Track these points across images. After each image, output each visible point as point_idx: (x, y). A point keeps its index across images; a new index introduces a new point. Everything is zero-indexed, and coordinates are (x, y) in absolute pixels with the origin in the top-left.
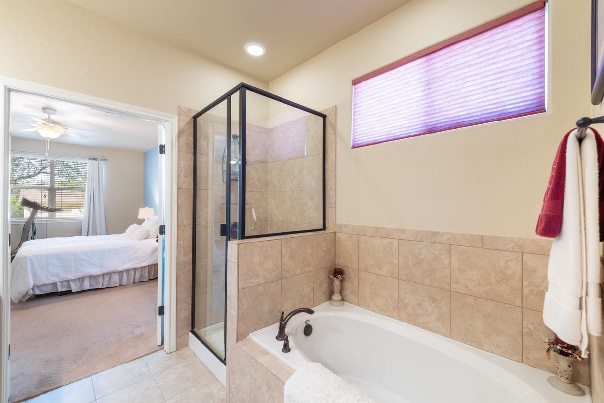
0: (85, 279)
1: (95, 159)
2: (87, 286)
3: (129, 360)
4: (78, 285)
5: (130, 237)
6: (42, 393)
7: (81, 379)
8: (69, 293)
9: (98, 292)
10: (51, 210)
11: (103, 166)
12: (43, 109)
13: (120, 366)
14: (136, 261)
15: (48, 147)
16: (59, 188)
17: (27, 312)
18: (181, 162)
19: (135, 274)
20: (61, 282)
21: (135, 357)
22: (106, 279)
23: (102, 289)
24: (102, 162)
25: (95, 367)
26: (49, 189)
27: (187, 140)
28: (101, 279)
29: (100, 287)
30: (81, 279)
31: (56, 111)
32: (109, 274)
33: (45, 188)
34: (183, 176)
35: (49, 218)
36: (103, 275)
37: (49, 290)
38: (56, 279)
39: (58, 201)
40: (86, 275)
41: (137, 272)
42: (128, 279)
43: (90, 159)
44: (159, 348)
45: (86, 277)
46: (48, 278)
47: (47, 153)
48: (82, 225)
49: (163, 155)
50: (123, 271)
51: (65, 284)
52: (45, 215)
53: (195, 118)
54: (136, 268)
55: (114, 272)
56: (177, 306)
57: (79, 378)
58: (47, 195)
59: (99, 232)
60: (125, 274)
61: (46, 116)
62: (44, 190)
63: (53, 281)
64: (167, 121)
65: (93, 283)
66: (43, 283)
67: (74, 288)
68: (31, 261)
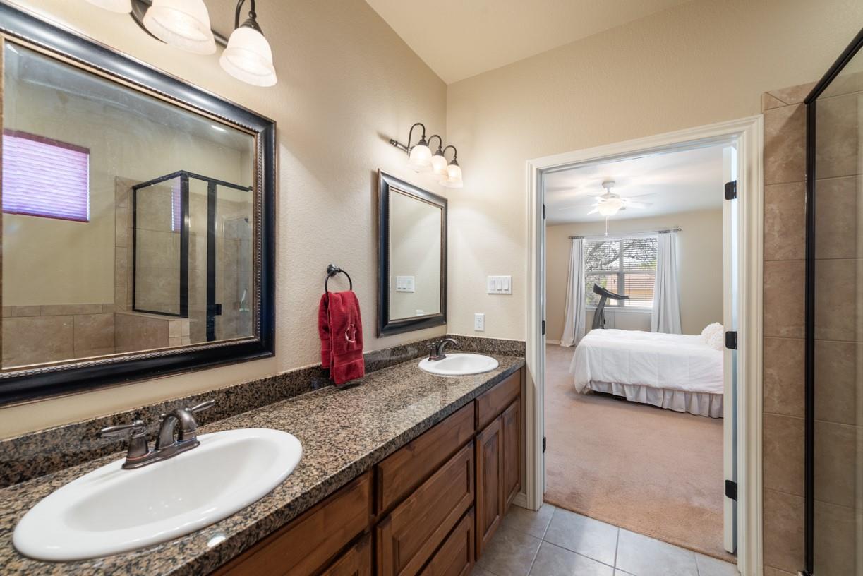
0: (642, 388)
1: (666, 232)
2: (643, 399)
3: (671, 541)
4: (634, 394)
5: (707, 343)
6: (569, 510)
7: (606, 522)
8: (622, 399)
9: (658, 410)
10: (621, 298)
11: (677, 239)
12: (603, 184)
13: (656, 541)
14: (712, 382)
15: (607, 227)
16: (627, 272)
17: (584, 405)
18: (774, 206)
19: (711, 402)
20: (616, 383)
21: (683, 544)
22: (668, 396)
23: (662, 408)
24: (675, 234)
25: (626, 518)
26: (618, 274)
27: (787, 157)
28: (660, 394)
29: (660, 405)
30: (637, 387)
31: (614, 182)
32: (673, 391)
33: (615, 273)
34: (776, 234)
35: (618, 306)
36: (664, 390)
37: (604, 389)
38: (611, 379)
39: (627, 288)
40: (644, 384)
41: (714, 400)
42: (700, 407)
43: (660, 232)
44: (727, 557)
45: (643, 386)
46: (603, 375)
47: (606, 234)
48: (651, 317)
49: (734, 201)
50: (692, 393)
51: (620, 387)
52: (614, 302)
53: (811, 101)
54: (713, 394)
55: (680, 390)
56: (764, 499)
57: (607, 519)
58: (616, 280)
59: (671, 329)
60: (695, 399)
61: (605, 191)
62: (613, 276)
63: (608, 379)
64: (740, 133)
65: (651, 397)
66: (599, 380)
67: (630, 397)
68: (589, 351)
